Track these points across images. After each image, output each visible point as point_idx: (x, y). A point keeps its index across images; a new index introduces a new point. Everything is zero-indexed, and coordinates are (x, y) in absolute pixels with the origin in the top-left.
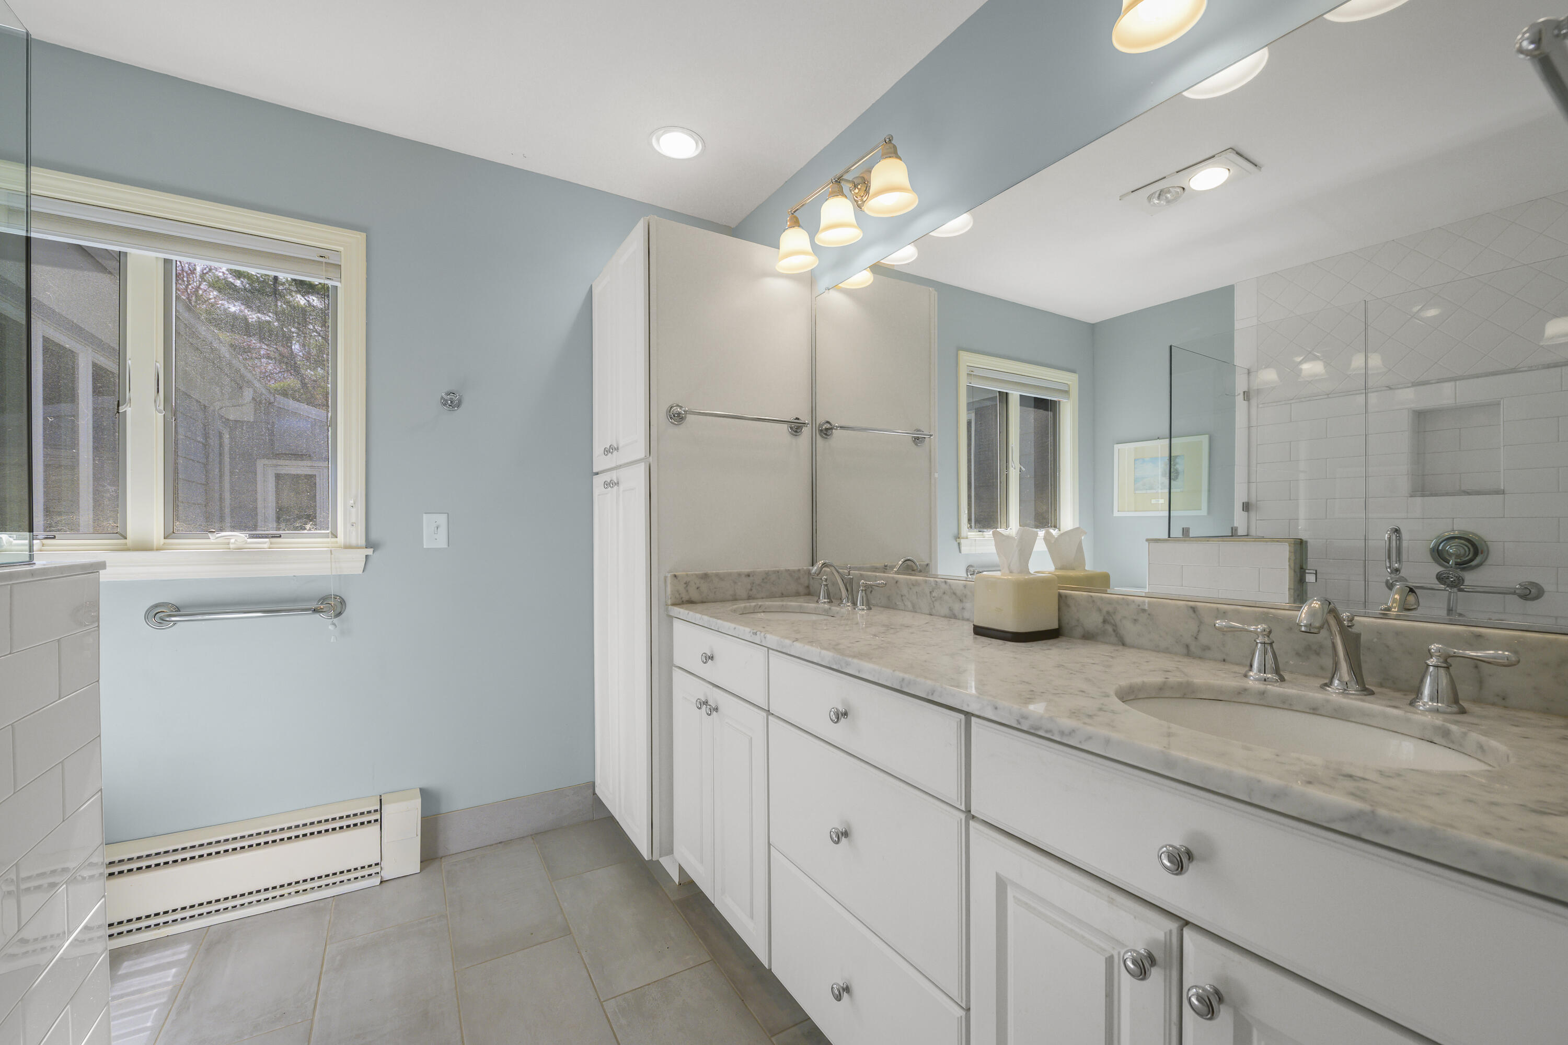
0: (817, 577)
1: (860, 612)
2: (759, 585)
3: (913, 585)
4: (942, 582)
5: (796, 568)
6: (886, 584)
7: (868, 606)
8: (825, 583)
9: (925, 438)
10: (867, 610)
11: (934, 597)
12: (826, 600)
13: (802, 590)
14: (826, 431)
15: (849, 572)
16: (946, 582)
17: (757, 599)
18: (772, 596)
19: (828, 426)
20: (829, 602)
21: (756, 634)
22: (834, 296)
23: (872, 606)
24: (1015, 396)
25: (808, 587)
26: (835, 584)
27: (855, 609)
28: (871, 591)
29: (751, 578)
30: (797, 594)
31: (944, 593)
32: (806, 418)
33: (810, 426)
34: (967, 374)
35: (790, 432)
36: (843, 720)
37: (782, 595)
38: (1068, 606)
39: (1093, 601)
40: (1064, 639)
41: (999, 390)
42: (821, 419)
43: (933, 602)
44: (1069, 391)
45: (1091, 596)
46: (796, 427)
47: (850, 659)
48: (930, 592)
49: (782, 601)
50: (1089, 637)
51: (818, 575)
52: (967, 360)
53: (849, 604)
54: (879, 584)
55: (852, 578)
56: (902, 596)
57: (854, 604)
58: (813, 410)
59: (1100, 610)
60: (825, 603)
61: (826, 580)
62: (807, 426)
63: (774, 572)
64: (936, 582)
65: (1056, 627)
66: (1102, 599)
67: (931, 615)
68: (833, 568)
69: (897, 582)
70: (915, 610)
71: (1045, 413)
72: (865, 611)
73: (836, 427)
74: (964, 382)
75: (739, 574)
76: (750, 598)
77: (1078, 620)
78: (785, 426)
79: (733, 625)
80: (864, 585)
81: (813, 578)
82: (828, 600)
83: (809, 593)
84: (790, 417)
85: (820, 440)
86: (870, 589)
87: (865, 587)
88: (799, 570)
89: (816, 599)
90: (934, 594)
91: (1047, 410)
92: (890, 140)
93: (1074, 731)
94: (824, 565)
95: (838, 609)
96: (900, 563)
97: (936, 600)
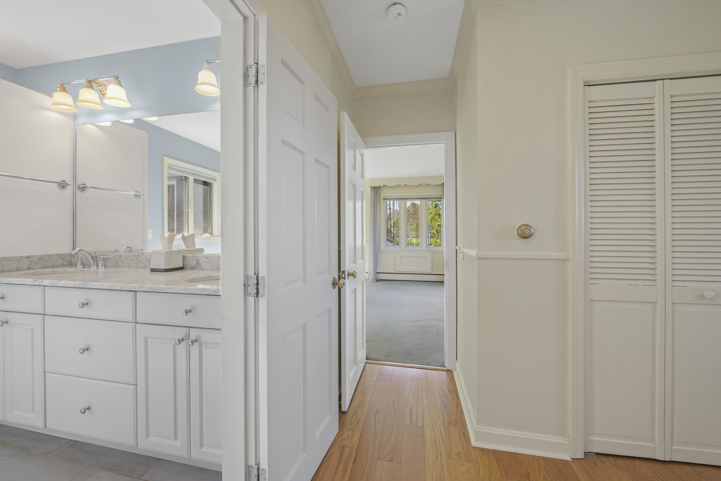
0: (75, 256)
1: (101, 270)
2: (36, 262)
3: (128, 257)
4: (141, 254)
5: (63, 253)
6: (115, 257)
7: (105, 266)
8: (81, 259)
9: (141, 195)
10: (104, 268)
11: (137, 261)
12: (81, 266)
13: (66, 263)
14: (83, 188)
15: (95, 253)
16: (142, 255)
17: (35, 269)
18: (45, 267)
19: (84, 186)
20: (83, 267)
21: (36, 281)
22: (90, 127)
23: (107, 267)
24: (191, 179)
25: (70, 262)
26: (87, 259)
27: (97, 268)
28: (107, 261)
29: (30, 259)
30: (63, 266)
31: (142, 259)
32: (69, 181)
33: (72, 186)
34: (168, 167)
35: (58, 187)
36: (85, 306)
37: (53, 266)
38: (186, 259)
39: (194, 257)
40: (185, 270)
41: (184, 175)
42: (79, 182)
43: (137, 262)
44: (216, 179)
45: (193, 256)
46: (63, 185)
47: (89, 283)
48: (136, 259)
49: (53, 269)
50: (192, 268)
51: (76, 255)
52: (167, 161)
53: (95, 267)
54: (111, 257)
55: (97, 256)
56: (123, 261)
57: (97, 266)
58: (75, 177)
59: (196, 260)
60: (80, 268)
61: (81, 257)
62: (70, 186)
63: (47, 255)
64: (138, 254)
65: (182, 266)
66: (196, 256)
67: (136, 268)
68: (85, 251)
69: (120, 256)
70: (129, 266)
71: (206, 187)
72: (103, 269)
73: (89, 187)
74: (166, 172)
75: (22, 257)
76: (29, 269)
77: (189, 264)
78: (55, 184)
79: (20, 279)
80: (103, 258)
81: (73, 257)
82: (83, 266)
83: (71, 264)
84: (59, 179)
85: (79, 193)
86: (107, 260)
87: (103, 259)
88: (64, 254)
89: (75, 266)
90: (137, 260)
91: (208, 186)
92: (117, 78)
93: (164, 288)
94: (80, 250)
95: (88, 269)
96: (124, 248)
97: (138, 262)
